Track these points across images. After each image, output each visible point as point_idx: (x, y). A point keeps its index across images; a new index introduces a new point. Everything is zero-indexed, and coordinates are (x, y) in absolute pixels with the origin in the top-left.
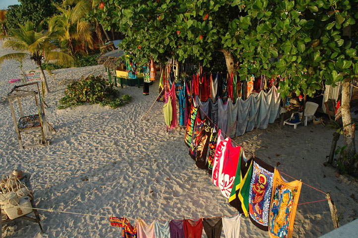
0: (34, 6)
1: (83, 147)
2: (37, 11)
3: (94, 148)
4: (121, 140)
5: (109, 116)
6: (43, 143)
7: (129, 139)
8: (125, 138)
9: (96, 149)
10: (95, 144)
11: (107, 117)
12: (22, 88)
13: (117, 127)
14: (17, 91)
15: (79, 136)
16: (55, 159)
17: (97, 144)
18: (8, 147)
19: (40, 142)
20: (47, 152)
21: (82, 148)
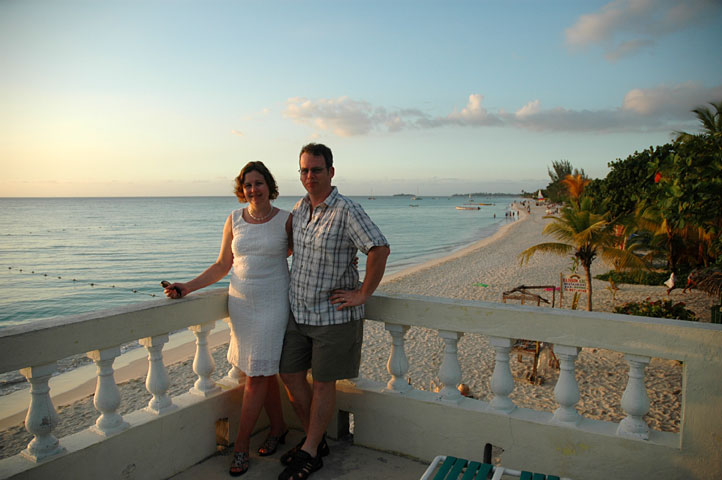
0: (632, 173)
1: (585, 405)
2: (635, 182)
3: (600, 411)
4: (658, 416)
5: (666, 376)
6: (532, 379)
7: (672, 419)
8: (667, 416)
9: (604, 413)
10: (607, 406)
11: (662, 376)
12: (531, 291)
13: (665, 396)
14: (523, 292)
15: (591, 387)
16: (533, 404)
17: (611, 407)
18: (485, 370)
19: (528, 376)
20: (530, 392)
21: (582, 404)
